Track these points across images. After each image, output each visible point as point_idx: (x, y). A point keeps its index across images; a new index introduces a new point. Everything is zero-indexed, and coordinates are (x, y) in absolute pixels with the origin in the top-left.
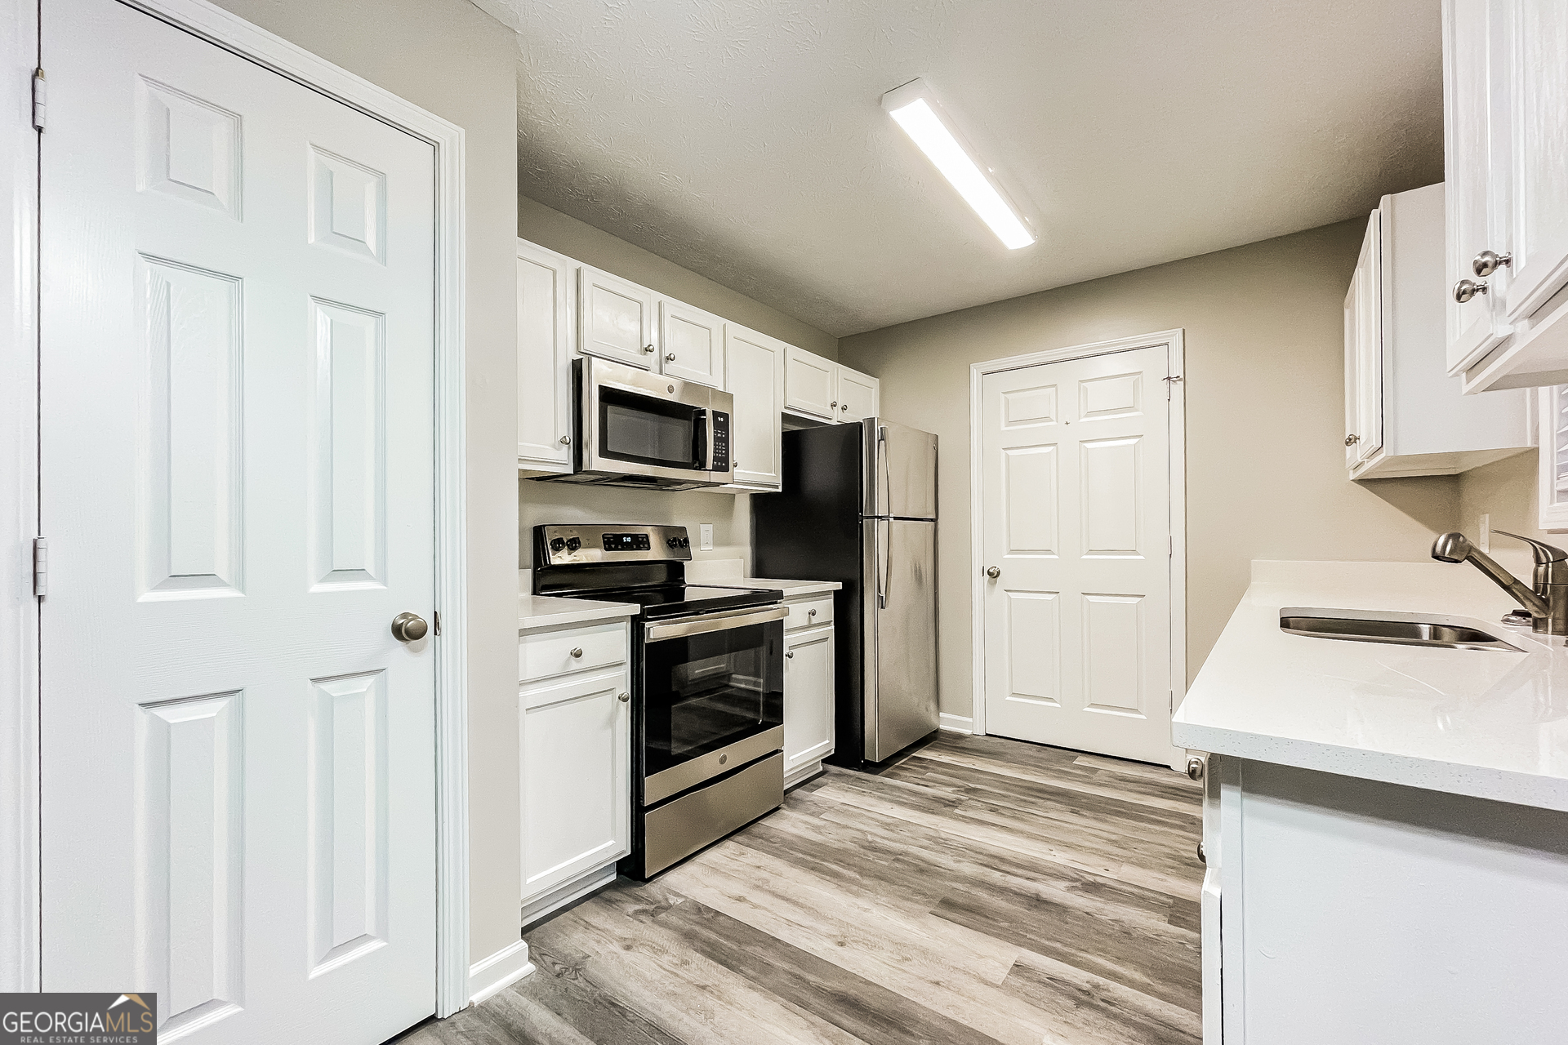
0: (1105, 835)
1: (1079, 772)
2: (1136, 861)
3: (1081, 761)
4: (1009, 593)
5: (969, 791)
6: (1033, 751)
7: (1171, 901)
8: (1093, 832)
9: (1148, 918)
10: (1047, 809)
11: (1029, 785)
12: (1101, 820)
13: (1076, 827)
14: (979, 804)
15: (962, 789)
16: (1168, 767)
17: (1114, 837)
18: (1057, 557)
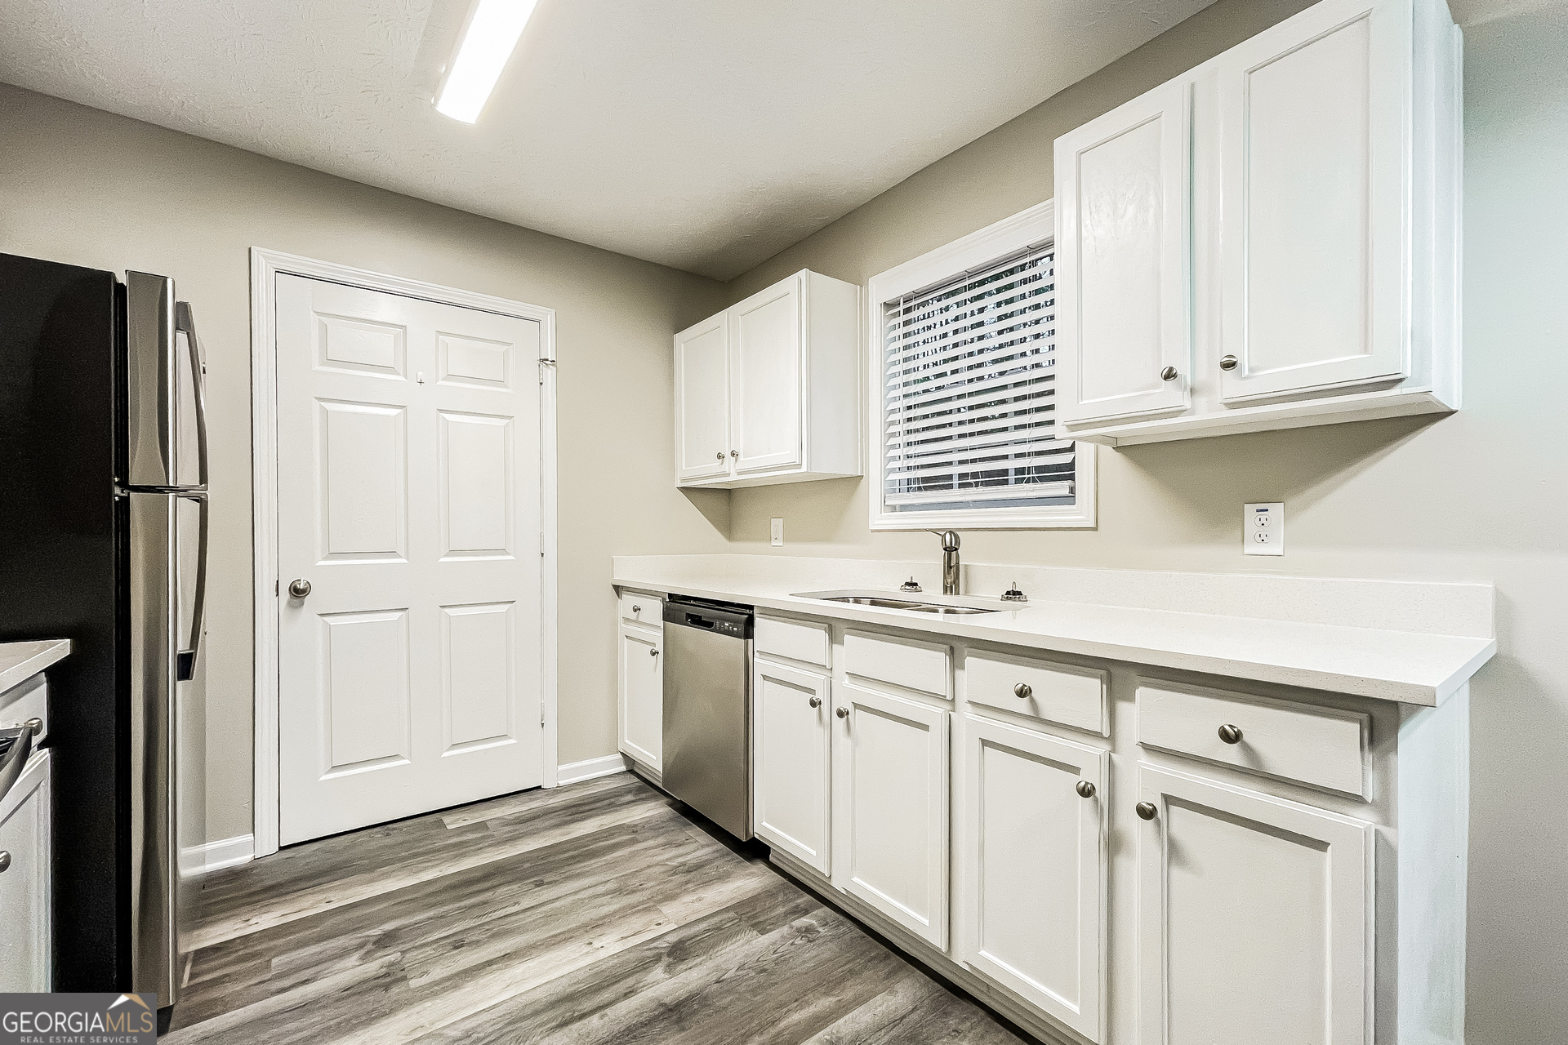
0: (601, 889)
1: (470, 836)
2: (660, 897)
3: (452, 822)
4: (325, 618)
5: (385, 941)
6: (378, 839)
7: (732, 914)
8: (591, 892)
9: (749, 941)
10: (514, 899)
11: (447, 883)
12: (578, 876)
13: (570, 899)
14: (429, 950)
15: (370, 947)
16: (540, 787)
17: (611, 886)
18: (405, 561)
